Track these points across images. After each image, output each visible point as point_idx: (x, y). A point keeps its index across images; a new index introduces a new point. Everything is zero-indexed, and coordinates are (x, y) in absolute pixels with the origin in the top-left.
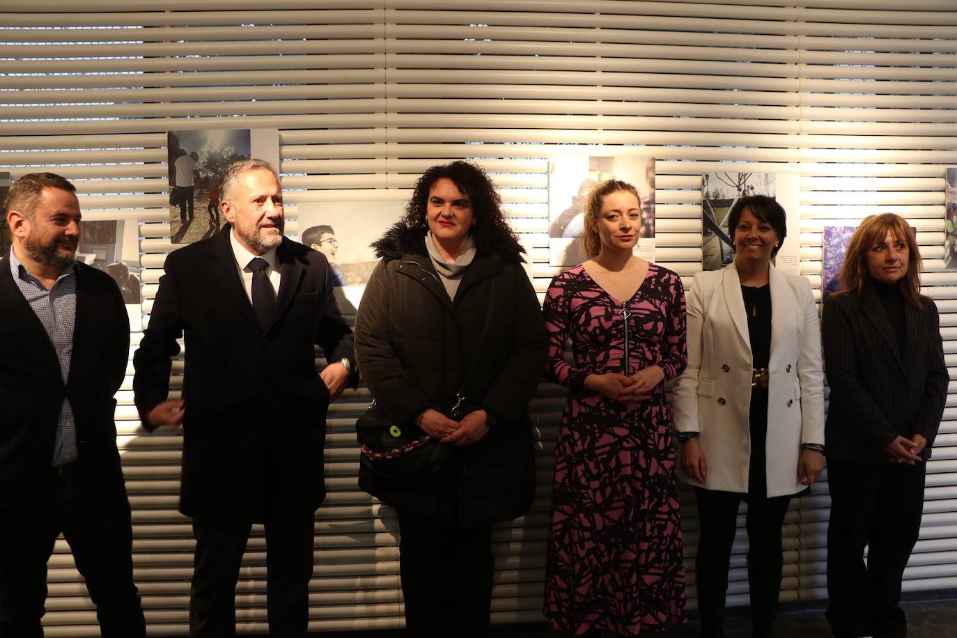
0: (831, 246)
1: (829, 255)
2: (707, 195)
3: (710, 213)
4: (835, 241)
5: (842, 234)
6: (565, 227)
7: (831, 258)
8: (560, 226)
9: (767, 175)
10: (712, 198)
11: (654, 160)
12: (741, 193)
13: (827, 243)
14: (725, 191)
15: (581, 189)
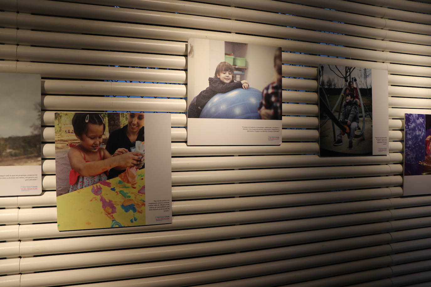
0: (410, 130)
1: (408, 137)
2: (323, 84)
3: (325, 99)
4: (413, 125)
5: (416, 120)
6: (203, 107)
7: (410, 139)
8: (197, 105)
9: (365, 70)
10: (327, 87)
11: (281, 49)
12: (347, 84)
13: (407, 127)
15: (218, 72)
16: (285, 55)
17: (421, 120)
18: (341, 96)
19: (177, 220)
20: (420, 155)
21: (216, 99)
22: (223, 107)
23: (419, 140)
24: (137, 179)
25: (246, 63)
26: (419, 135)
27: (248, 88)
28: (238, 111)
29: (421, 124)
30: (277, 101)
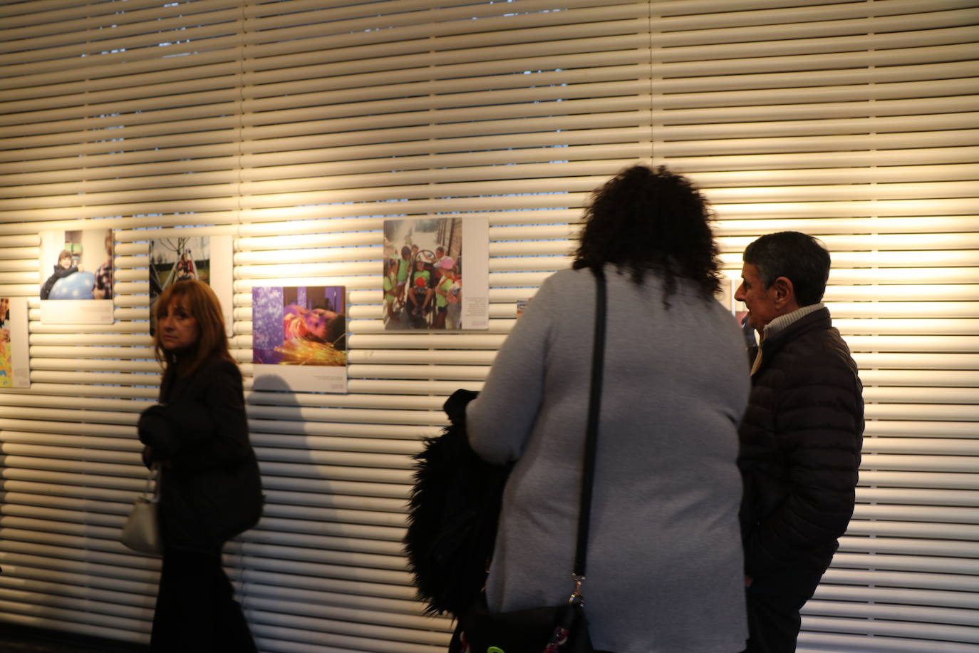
0: (259, 307)
1: (258, 315)
2: (153, 260)
3: (155, 277)
4: (262, 301)
5: (268, 294)
6: (50, 291)
7: (260, 319)
8: (46, 289)
9: (202, 238)
10: (156, 263)
11: (110, 231)
12: (180, 257)
13: (255, 303)
14: (167, 254)
15: (60, 259)
16: (119, 235)
17: (276, 294)
18: (171, 273)
19: (35, 387)
20: (276, 339)
21: (60, 283)
22: (64, 291)
23: (274, 320)
24: (6, 349)
25: (82, 249)
26: (273, 314)
27: (83, 272)
28: (75, 293)
29: (276, 300)
30: (108, 281)
